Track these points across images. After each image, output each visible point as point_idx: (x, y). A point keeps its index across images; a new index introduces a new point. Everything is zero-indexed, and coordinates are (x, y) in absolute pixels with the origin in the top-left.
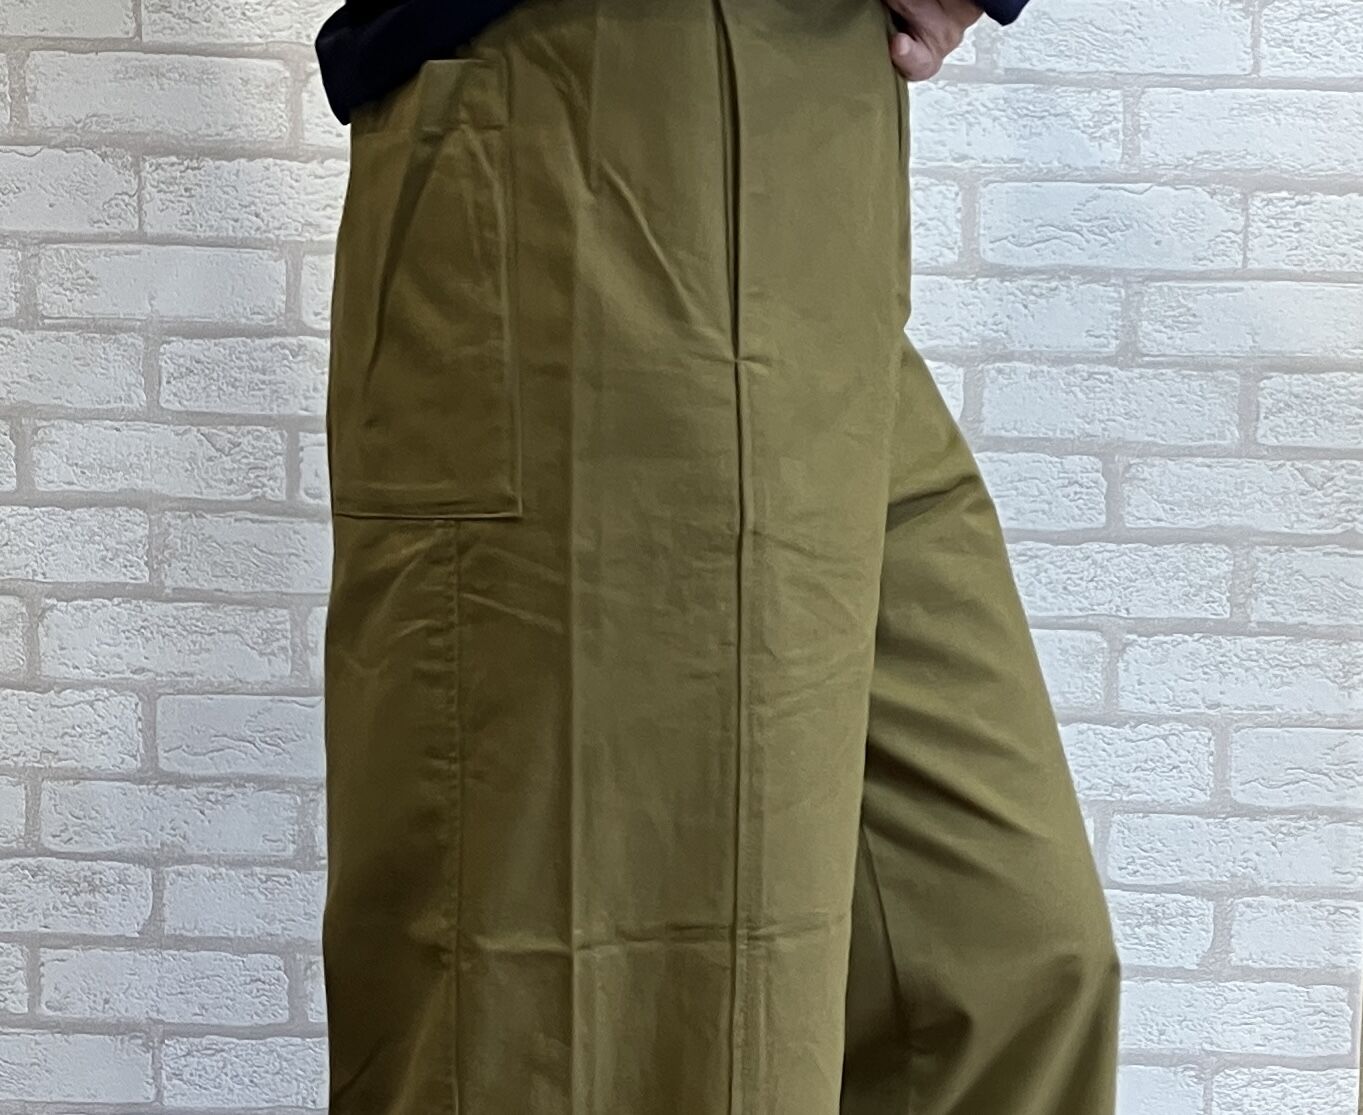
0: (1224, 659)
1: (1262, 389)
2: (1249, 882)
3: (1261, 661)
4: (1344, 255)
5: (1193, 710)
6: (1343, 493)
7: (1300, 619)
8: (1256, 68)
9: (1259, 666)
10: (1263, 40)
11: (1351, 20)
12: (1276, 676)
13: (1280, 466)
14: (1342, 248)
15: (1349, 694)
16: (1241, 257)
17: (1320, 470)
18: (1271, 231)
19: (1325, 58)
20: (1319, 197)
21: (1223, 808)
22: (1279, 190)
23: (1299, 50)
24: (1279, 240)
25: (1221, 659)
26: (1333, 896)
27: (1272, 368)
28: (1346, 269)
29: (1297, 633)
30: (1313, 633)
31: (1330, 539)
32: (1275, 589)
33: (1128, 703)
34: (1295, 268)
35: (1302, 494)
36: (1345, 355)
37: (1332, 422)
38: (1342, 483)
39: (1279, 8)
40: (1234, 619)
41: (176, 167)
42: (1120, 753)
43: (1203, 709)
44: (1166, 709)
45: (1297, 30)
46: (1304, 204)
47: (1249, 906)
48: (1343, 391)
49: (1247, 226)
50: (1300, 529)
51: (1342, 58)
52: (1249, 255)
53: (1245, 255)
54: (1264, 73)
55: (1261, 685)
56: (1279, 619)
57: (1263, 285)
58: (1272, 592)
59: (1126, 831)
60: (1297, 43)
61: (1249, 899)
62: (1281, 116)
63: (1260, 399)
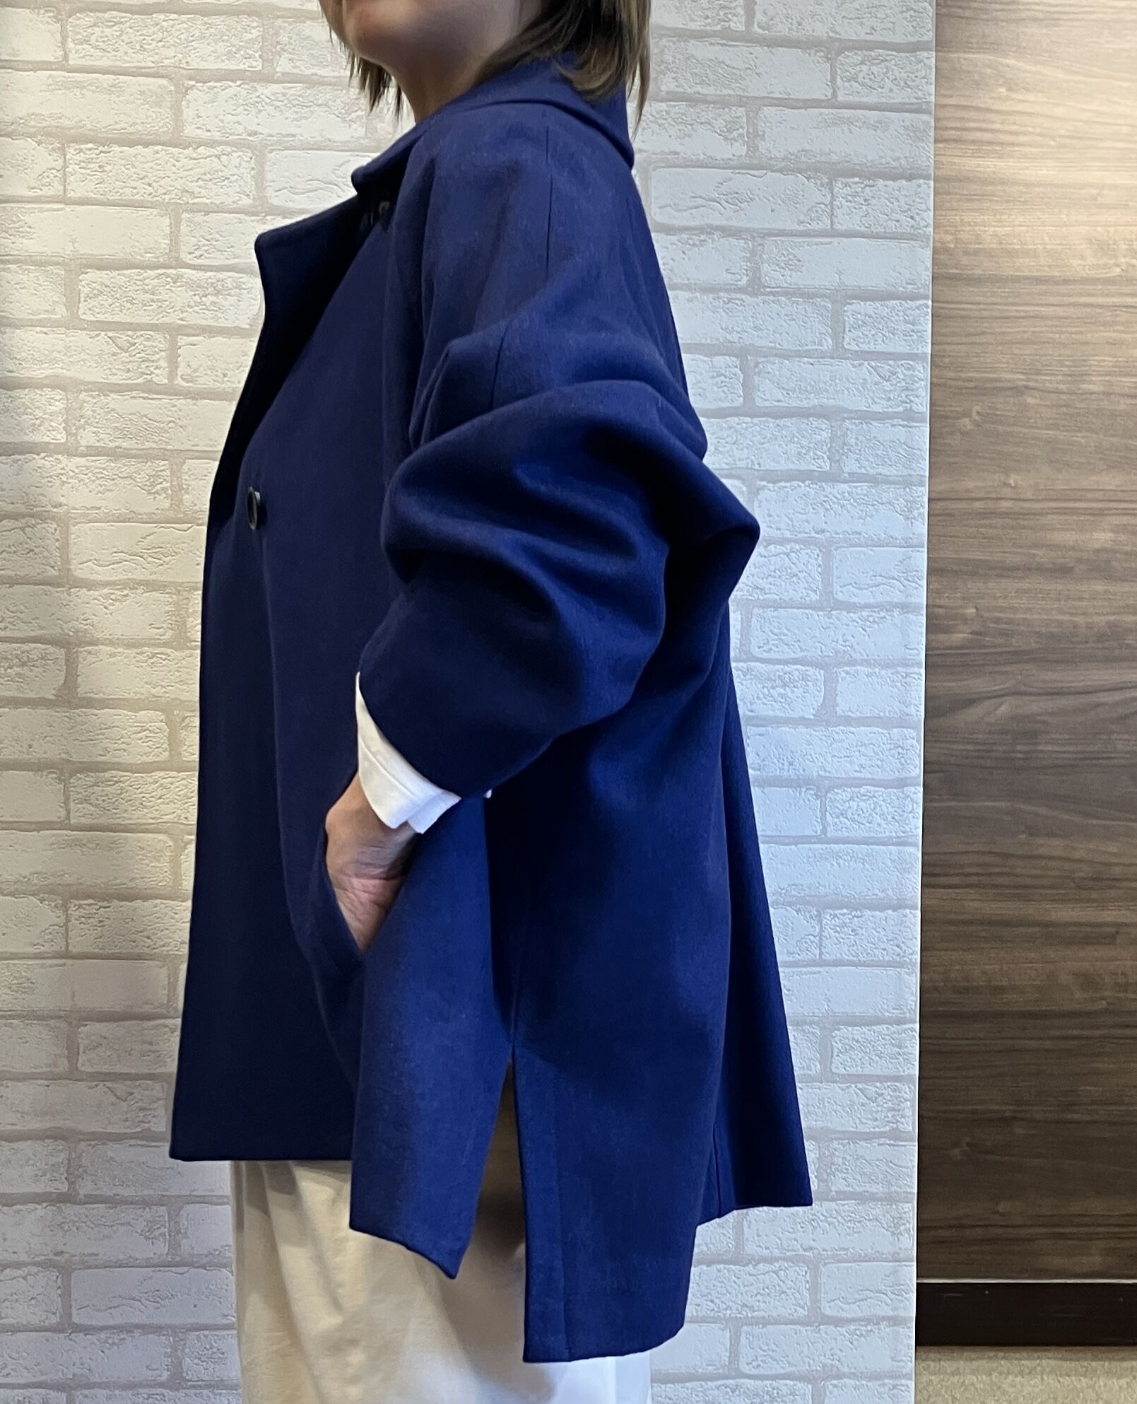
0: (814, 1217)
1: (834, 1037)
2: (835, 1370)
3: (840, 1218)
4: (884, 950)
5: (794, 1253)
6: (890, 1104)
7: (864, 1188)
8: (824, 831)
9: (839, 1222)
10: (828, 814)
11: (883, 801)
12: (849, 1228)
13: (847, 1087)
14: (883, 946)
15: (898, 1238)
16: (818, 952)
17: (874, 1089)
18: (837, 935)
19: (868, 825)
20: (867, 913)
21: (817, 1319)
22: (841, 909)
23: (853, 820)
24: (841, 940)
25: (811, 1217)
26: (891, 1377)
27: (839, 1023)
28: (887, 958)
29: (862, 1198)
30: (873, 1198)
31: (882, 1135)
32: (847, 1169)
33: (751, 1249)
34: (855, 959)
35: (863, 1105)
36: (887, 1014)
37: (880, 1058)
38: (889, 1098)
39: (837, 793)
40: (821, 1190)
41: (93, 906)
42: (746, 1283)
43: (801, 1252)
44: (776, 1253)
45: (850, 808)
46: (858, 917)
47: (835, 1386)
48: (887, 1038)
49: (821, 930)
50: (861, 1128)
51: (879, 825)
52: (823, 950)
53: (820, 949)
54: (828, 835)
55: (839, 1234)
56: (850, 1189)
57: (833, 969)
58: (845, 1171)
59: (751, 1338)
60: (850, 815)
61: (834, 1382)
62: (841, 862)
63: (834, 1044)
